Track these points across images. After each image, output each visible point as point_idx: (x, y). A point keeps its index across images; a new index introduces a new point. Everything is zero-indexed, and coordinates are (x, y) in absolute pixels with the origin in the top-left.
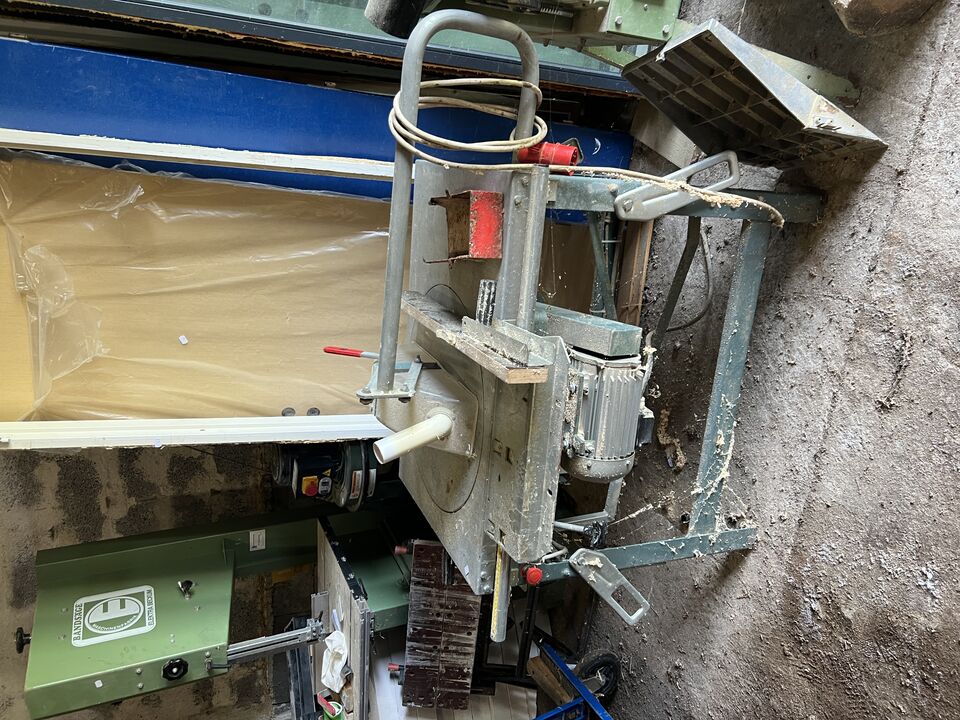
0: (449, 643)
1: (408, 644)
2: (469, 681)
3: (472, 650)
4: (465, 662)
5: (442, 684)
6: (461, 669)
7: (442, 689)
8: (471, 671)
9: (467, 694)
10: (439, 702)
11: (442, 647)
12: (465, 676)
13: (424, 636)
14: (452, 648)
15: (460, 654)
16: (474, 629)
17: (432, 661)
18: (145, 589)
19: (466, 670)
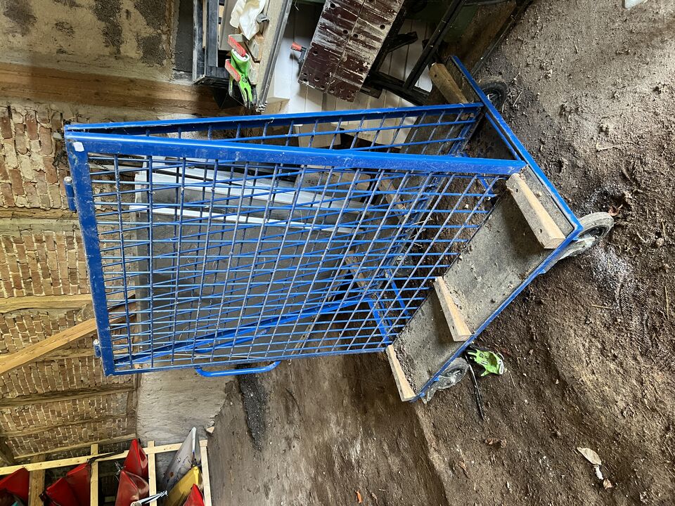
0: (360, 31)
1: (322, 20)
2: (364, 76)
3: (378, 45)
4: (368, 55)
5: (339, 72)
6: (362, 63)
7: (338, 77)
8: (369, 66)
9: (357, 88)
10: (332, 88)
11: (352, 33)
12: (362, 70)
13: (339, 16)
14: (361, 37)
15: (366, 46)
16: (389, 24)
17: (338, 45)
19: (365, 65)
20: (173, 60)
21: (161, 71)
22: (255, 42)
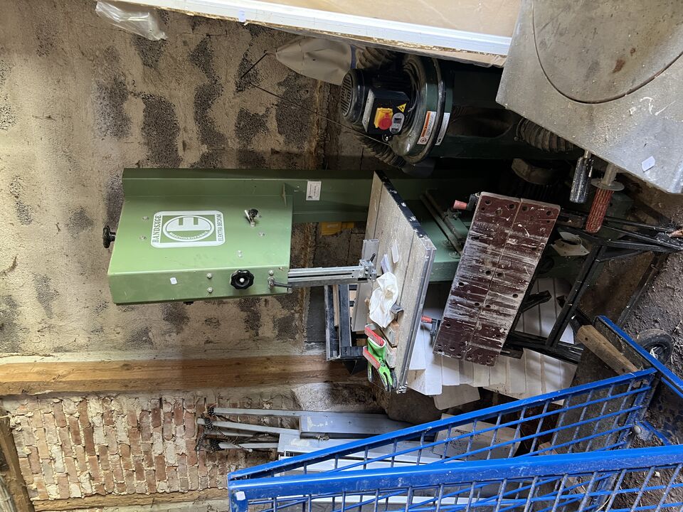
0: (492, 302)
1: (451, 297)
2: (502, 341)
3: (514, 312)
4: (504, 322)
5: (475, 340)
6: (498, 329)
7: (475, 345)
8: (507, 332)
9: (496, 353)
10: (469, 355)
11: (484, 305)
12: (499, 335)
13: (469, 292)
14: (494, 307)
15: (501, 314)
16: (522, 292)
17: (470, 316)
18: (216, 213)
19: (501, 331)
20: (305, 334)
21: (294, 345)
22: (391, 329)
